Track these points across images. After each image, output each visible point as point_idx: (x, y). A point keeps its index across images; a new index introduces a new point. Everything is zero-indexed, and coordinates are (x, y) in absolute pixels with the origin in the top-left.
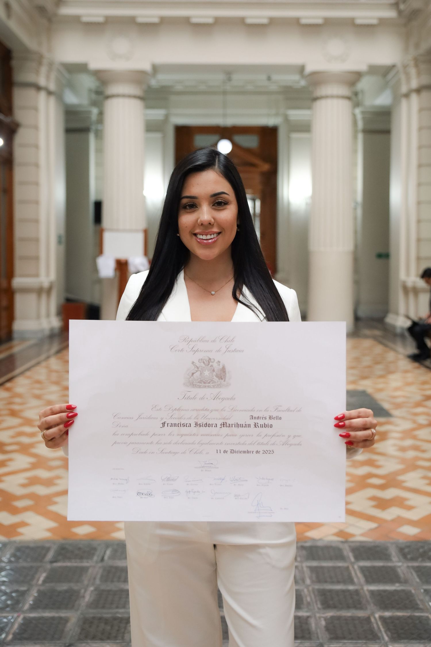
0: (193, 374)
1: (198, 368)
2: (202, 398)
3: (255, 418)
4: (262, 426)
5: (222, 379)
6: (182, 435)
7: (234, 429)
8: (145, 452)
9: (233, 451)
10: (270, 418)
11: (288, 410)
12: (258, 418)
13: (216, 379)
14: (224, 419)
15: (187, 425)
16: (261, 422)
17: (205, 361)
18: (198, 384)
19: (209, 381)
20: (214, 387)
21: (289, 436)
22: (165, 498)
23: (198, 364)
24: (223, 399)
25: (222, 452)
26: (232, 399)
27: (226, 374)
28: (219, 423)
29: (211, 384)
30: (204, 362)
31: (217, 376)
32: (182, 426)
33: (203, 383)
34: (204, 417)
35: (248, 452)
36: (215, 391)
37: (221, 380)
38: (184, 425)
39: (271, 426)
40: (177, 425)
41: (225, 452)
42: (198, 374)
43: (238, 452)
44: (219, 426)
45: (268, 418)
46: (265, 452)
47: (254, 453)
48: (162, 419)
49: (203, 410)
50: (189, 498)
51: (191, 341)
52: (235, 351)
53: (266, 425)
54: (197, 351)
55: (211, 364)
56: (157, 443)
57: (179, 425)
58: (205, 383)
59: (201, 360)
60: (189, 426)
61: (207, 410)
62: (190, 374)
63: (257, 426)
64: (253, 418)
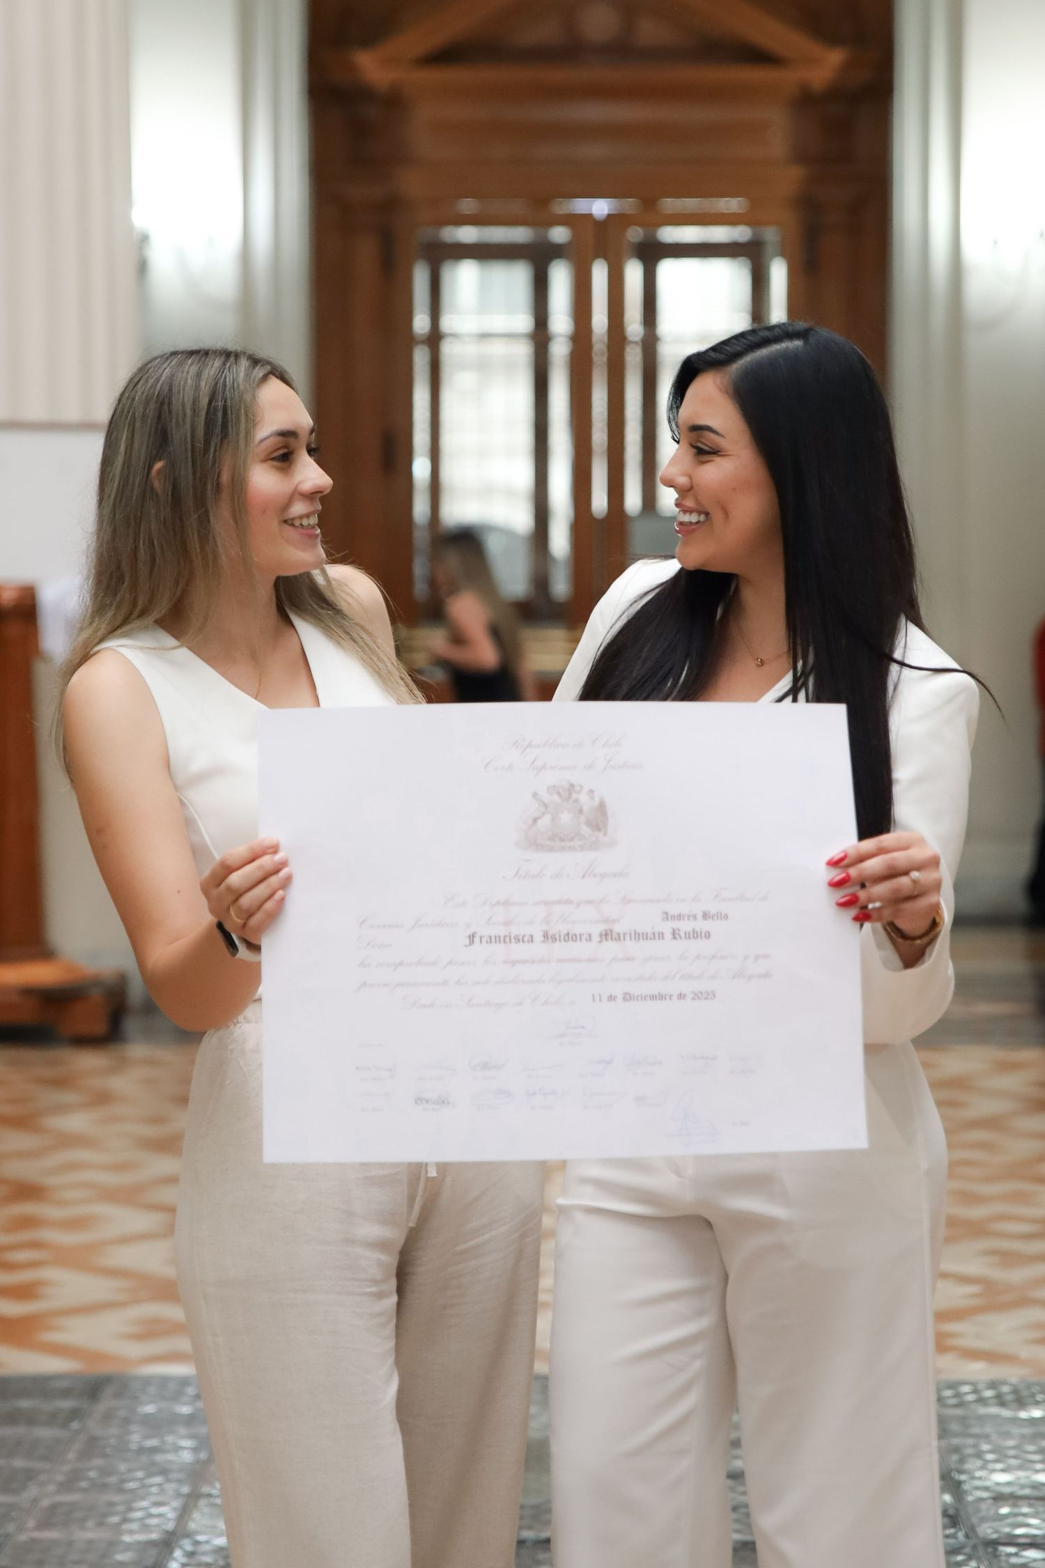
0: (535, 820)
1: (546, 806)
2: (557, 876)
3: (673, 918)
4: (688, 936)
5: (599, 830)
6: (514, 963)
7: (631, 946)
8: (432, 1006)
9: (628, 997)
10: (706, 916)
11: (742, 897)
12: (680, 917)
13: (586, 830)
14: (606, 921)
15: (526, 939)
16: (685, 926)
17: (561, 790)
18: (548, 843)
19: (570, 836)
20: (582, 848)
21: (746, 958)
22: (479, 1109)
23: (546, 798)
24: (603, 876)
25: (605, 998)
26: (623, 875)
27: (607, 818)
28: (596, 930)
29: (576, 843)
30: (559, 794)
31: (588, 824)
32: (513, 940)
33: (558, 840)
34: (564, 918)
35: (661, 997)
36: (585, 858)
37: (596, 834)
38: (519, 939)
39: (707, 934)
40: (502, 940)
41: (611, 998)
42: (545, 821)
43: (640, 998)
44: (596, 938)
45: (700, 916)
46: (697, 996)
47: (675, 998)
48: (468, 925)
49: (559, 902)
50: (533, 1108)
51: (530, 745)
52: (626, 765)
53: (697, 933)
54: (544, 767)
55: (574, 796)
56: (458, 983)
57: (507, 939)
58: (562, 840)
59: (553, 789)
60: (530, 940)
61: (568, 902)
62: (530, 821)
63: (678, 937)
64: (670, 918)
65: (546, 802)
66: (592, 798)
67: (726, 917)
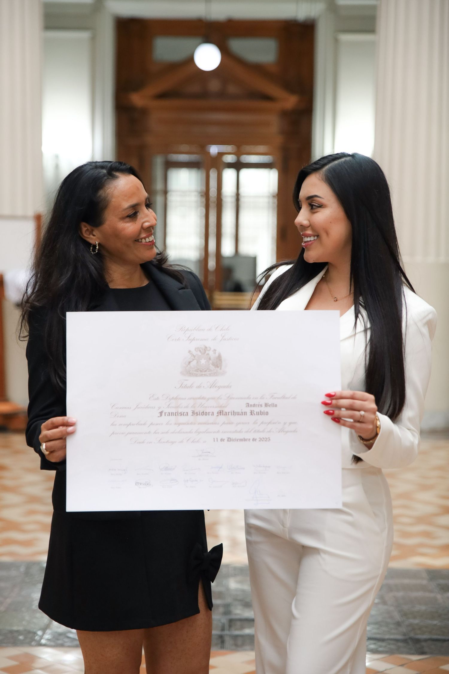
0: (190, 362)
1: (194, 356)
2: (199, 387)
3: (251, 405)
4: (258, 414)
5: (218, 367)
6: (179, 424)
7: (232, 418)
8: (143, 442)
9: (229, 440)
10: (266, 405)
11: (284, 397)
12: (254, 405)
13: (212, 367)
14: (221, 407)
16: (257, 409)
18: (195, 372)
19: (205, 370)
20: (210, 375)
21: (285, 424)
22: (163, 487)
23: (194, 353)
24: (219, 387)
25: (219, 440)
26: (229, 387)
27: (222, 362)
28: (216, 411)
29: (208, 373)
30: (200, 351)
31: (213, 364)
32: (179, 414)
33: (200, 371)
34: (201, 405)
35: (245, 440)
36: (211, 379)
37: (217, 369)
38: (182, 414)
39: (267, 413)
40: (174, 414)
41: (222, 440)
42: (194, 363)
43: (235, 440)
44: (215, 414)
45: (263, 405)
46: (261, 440)
47: (251, 440)
48: (159, 408)
49: (199, 398)
50: (187, 487)
51: (187, 330)
52: (231, 339)
53: (262, 412)
54: (194, 339)
55: (207, 352)
56: (155, 433)
57: (177, 414)
58: (201, 371)
59: (197, 349)
60: (186, 414)
61: (203, 398)
62: (187, 363)
63: (253, 414)
64: (249, 406)
65: (194, 354)
66: (215, 353)
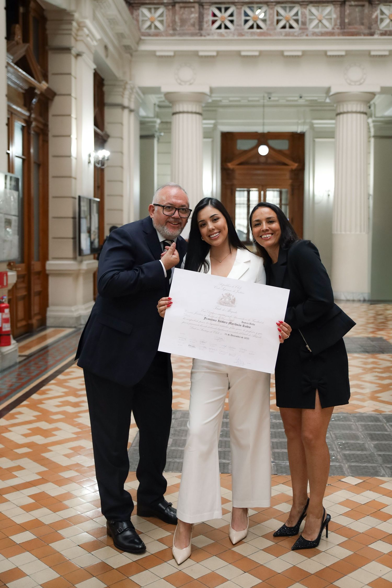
0: (222, 299)
2: (223, 310)
3: (244, 323)
4: (246, 327)
6: (212, 324)
7: (235, 326)
8: (195, 329)
9: (232, 335)
11: (258, 322)
13: (230, 303)
14: (231, 321)
16: (246, 325)
18: (223, 304)
19: (227, 303)
20: (229, 306)
21: (257, 333)
22: (200, 349)
23: (224, 295)
24: (232, 312)
25: (227, 335)
26: (236, 313)
27: (235, 301)
28: (228, 322)
31: (231, 302)
33: (225, 304)
34: (223, 318)
35: (238, 337)
36: (229, 308)
37: (232, 304)
38: (214, 320)
39: (250, 327)
40: (210, 320)
41: (229, 335)
42: (224, 299)
43: (234, 336)
44: (228, 323)
45: (249, 324)
46: (245, 338)
47: (241, 337)
48: (205, 316)
50: (210, 351)
51: (223, 285)
52: (241, 293)
53: (248, 326)
54: (225, 290)
55: (230, 296)
56: (201, 326)
57: (212, 320)
59: (226, 294)
60: (216, 321)
61: (224, 315)
62: (220, 299)
63: (244, 326)
65: (224, 296)
66: (233, 297)
67: (254, 325)
